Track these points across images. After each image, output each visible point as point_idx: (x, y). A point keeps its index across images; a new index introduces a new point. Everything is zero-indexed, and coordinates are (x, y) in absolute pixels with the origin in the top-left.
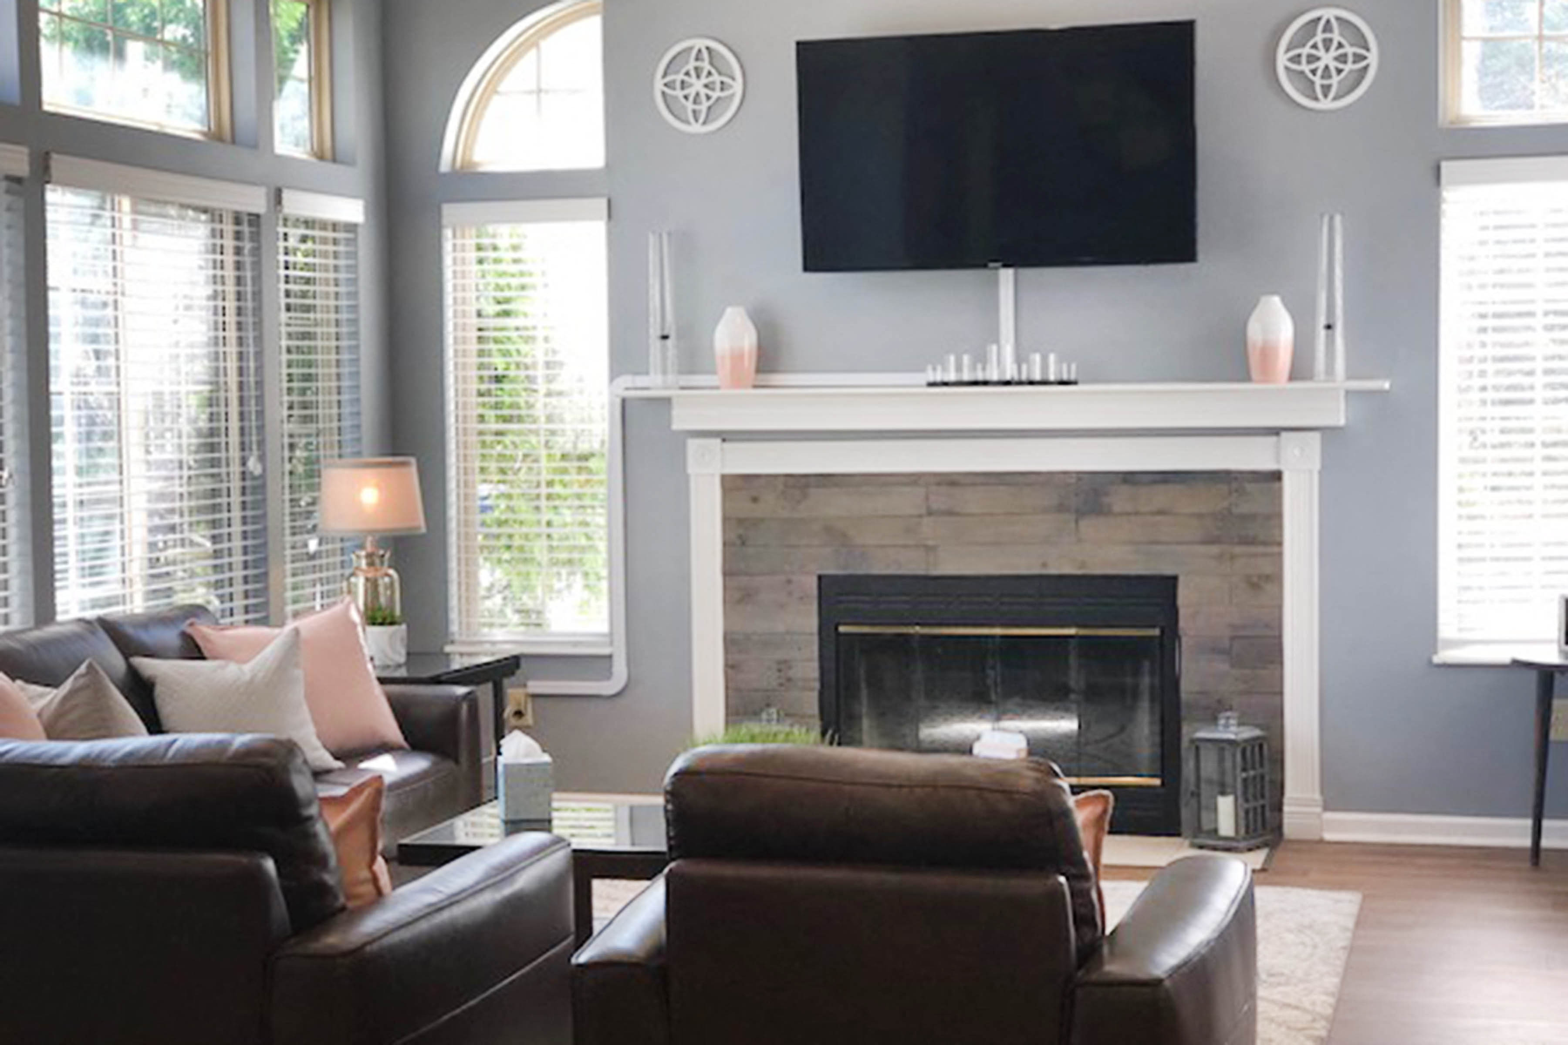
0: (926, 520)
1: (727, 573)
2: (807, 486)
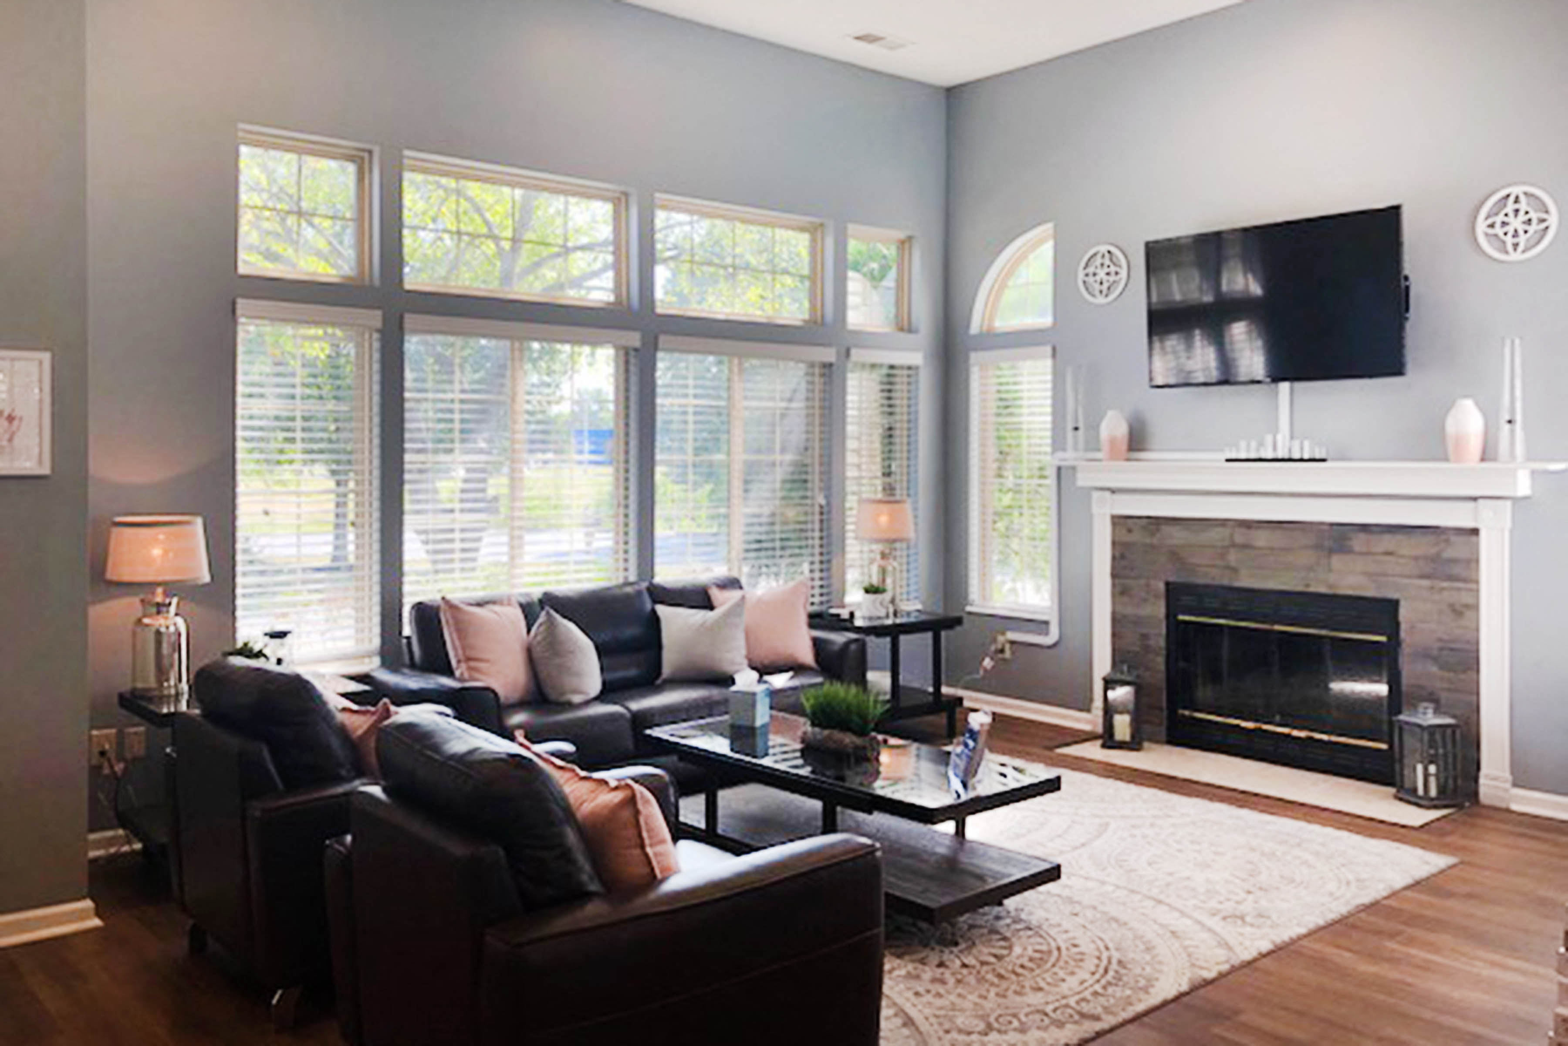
0: (1232, 550)
1: (1114, 576)
2: (1158, 524)
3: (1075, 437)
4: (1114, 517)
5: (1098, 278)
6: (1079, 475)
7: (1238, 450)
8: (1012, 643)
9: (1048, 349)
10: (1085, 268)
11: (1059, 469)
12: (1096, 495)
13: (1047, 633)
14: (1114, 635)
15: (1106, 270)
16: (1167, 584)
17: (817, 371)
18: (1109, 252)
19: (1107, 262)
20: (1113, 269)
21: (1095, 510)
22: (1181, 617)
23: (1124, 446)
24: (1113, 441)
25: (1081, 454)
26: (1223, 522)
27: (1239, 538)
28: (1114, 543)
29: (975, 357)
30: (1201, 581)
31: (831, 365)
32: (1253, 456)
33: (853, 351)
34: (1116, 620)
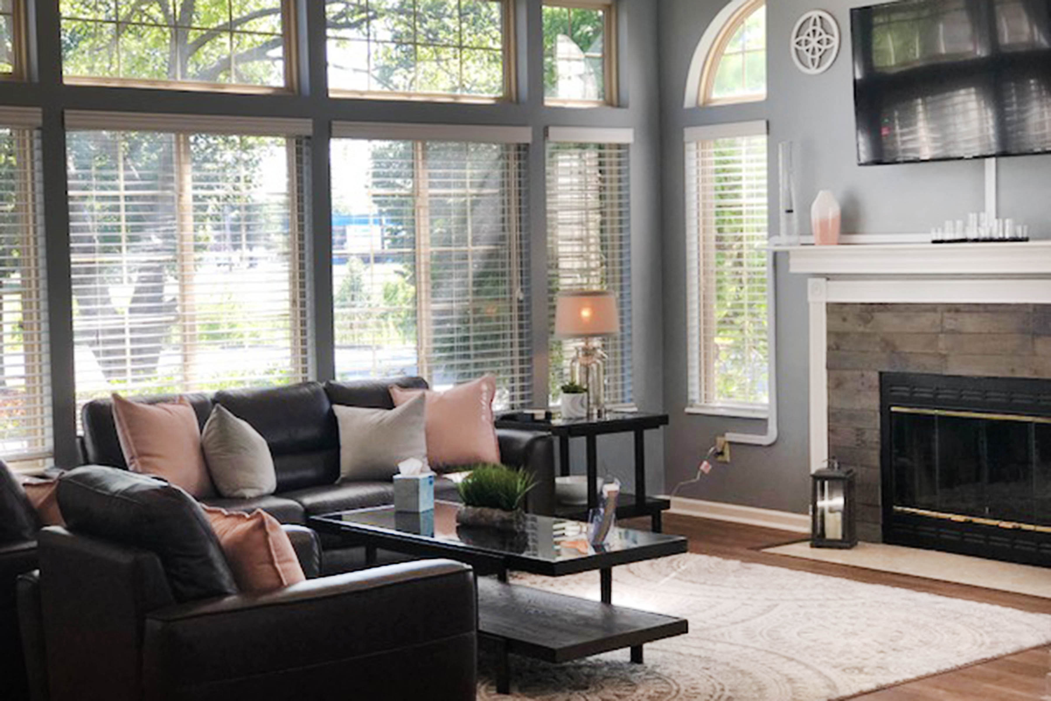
0: (941, 336)
1: (829, 368)
2: (873, 311)
3: (789, 220)
4: (827, 304)
5: (810, 46)
6: (792, 261)
7: (943, 230)
8: (731, 443)
9: (763, 124)
10: (797, 36)
11: (775, 254)
12: (811, 281)
13: (764, 431)
14: (830, 430)
15: (818, 38)
16: (881, 374)
17: (513, 153)
18: (820, 17)
19: (819, 29)
20: (824, 36)
21: (811, 299)
22: (893, 409)
23: (834, 228)
24: (824, 224)
25: (794, 239)
26: (933, 308)
27: (950, 324)
28: (829, 333)
29: (689, 133)
30: (911, 369)
31: (527, 145)
32: (959, 236)
33: (551, 130)
34: (832, 415)
